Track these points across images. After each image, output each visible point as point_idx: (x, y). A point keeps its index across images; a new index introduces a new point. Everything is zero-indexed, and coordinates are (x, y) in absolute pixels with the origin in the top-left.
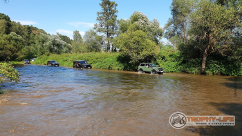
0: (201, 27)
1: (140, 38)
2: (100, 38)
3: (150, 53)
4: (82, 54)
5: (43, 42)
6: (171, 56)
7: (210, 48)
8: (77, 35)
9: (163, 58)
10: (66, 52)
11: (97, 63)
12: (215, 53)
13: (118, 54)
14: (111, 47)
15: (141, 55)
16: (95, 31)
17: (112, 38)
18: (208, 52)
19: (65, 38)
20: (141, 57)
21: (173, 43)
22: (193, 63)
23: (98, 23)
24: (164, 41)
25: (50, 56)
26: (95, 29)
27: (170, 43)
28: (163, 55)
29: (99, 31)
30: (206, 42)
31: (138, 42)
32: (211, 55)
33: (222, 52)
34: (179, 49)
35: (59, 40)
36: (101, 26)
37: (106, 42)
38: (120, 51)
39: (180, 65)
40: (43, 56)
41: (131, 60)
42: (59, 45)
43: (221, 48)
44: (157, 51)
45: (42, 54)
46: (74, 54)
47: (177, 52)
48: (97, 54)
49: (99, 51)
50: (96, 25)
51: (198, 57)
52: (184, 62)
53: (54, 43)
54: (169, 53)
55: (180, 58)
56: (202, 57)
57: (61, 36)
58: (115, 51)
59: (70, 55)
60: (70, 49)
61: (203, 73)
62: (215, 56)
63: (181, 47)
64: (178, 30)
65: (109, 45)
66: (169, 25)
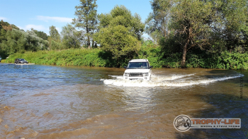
0: (180, 22)
1: (122, 34)
2: (79, 34)
3: (132, 49)
4: (59, 51)
5: (17, 39)
6: (152, 51)
7: (190, 42)
8: (53, 30)
9: (145, 53)
10: (43, 49)
11: (77, 60)
12: (194, 47)
13: (99, 50)
14: (91, 42)
15: (123, 50)
16: (73, 26)
17: (92, 33)
18: (188, 46)
19: (41, 34)
20: (122, 53)
21: (154, 38)
22: (174, 58)
23: (77, 18)
24: (145, 36)
25: (25, 54)
26: (73, 23)
27: (151, 39)
28: (144, 50)
29: (78, 26)
30: (186, 36)
31: (120, 38)
32: (191, 49)
33: (201, 47)
34: (160, 44)
35: (34, 36)
36: (80, 21)
37: (86, 38)
38: (101, 46)
39: (161, 59)
40: (17, 53)
41: (113, 56)
42: (34, 42)
43: (200, 42)
44: (139, 47)
45: (16, 51)
46: (52, 51)
47: (158, 47)
48: (77, 51)
49: (78, 47)
50: (74, 20)
51: (178, 52)
52: (165, 57)
53: (29, 39)
54: (151, 48)
55: (161, 52)
56: (182, 52)
57: (36, 32)
58: (96, 46)
59: (47, 52)
60: (47, 45)
61: (184, 67)
62: (195, 50)
63: (162, 42)
64: (159, 25)
65: (89, 41)
66: (149, 20)
